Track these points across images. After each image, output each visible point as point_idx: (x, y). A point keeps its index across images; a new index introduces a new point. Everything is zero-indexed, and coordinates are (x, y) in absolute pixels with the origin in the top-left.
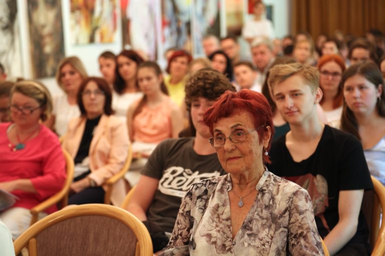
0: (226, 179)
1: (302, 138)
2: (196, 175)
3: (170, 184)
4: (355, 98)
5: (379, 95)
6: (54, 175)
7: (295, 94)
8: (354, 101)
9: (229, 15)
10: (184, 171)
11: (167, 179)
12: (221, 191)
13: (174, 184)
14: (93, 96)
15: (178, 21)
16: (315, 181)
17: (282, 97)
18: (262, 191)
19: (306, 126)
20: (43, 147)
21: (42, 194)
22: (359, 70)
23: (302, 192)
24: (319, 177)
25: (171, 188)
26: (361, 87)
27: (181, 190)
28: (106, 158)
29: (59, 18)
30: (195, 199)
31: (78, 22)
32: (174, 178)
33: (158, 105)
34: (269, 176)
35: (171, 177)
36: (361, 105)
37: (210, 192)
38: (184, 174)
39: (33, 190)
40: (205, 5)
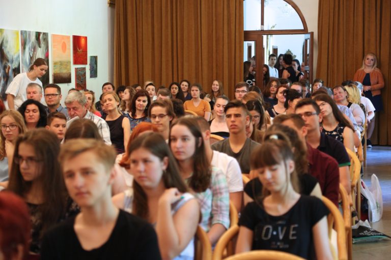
1: (94, 221)
4: (140, 172)
5: (164, 168)
7: (86, 172)
9: (55, 64)
15: (5, 67)
17: (71, 175)
19: (98, 209)
22: (144, 142)
26: (146, 161)
36: (145, 179)
40: (31, 55)
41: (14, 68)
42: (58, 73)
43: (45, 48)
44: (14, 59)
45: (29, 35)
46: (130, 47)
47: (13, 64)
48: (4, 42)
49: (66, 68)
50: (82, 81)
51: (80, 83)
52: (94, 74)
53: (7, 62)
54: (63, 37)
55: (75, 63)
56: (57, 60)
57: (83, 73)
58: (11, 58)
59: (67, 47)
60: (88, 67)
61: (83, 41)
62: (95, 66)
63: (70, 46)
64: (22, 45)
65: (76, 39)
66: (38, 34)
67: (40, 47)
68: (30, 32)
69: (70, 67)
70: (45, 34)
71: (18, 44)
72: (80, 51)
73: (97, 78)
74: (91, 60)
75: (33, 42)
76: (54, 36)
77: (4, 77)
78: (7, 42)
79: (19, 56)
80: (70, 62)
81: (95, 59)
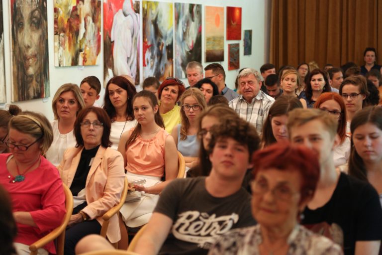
0: (255, 232)
2: (213, 219)
3: (186, 229)
4: (366, 146)
6: (54, 209)
7: (313, 138)
8: (365, 149)
9: (208, 39)
10: (200, 215)
11: (182, 224)
12: (251, 243)
13: (192, 230)
14: (92, 127)
15: (159, 44)
16: (330, 230)
18: (293, 246)
20: (44, 179)
21: (41, 227)
22: (369, 118)
23: (335, 250)
24: (334, 226)
25: (189, 234)
27: (199, 235)
28: (102, 191)
29: (44, 39)
30: (223, 251)
31: (61, 44)
32: (191, 223)
33: (152, 136)
34: (301, 231)
35: (187, 223)
36: (371, 153)
37: (239, 244)
38: (201, 218)
39: (32, 223)
40: (184, 30)
41: (167, 45)
42: (211, 51)
43: (198, 22)
44: (168, 35)
45: (183, 7)
46: (290, 18)
47: (167, 41)
48: (159, 16)
49: (219, 44)
50: (235, 60)
51: (234, 62)
52: (248, 51)
53: (161, 38)
54: (216, 9)
55: (229, 38)
56: (211, 35)
57: (236, 50)
58: (165, 34)
59: (221, 20)
60: (241, 43)
61: (237, 13)
62: (249, 41)
63: (223, 18)
64: (176, 19)
65: (231, 11)
66: (192, 6)
67: (193, 21)
68: (183, 4)
69: (223, 43)
70: (199, 6)
71: (171, 19)
72: (234, 24)
73: (251, 56)
74: (245, 34)
75: (186, 16)
76: (208, 8)
77: (158, 56)
78: (161, 16)
79: (172, 32)
80: (223, 37)
81: (249, 33)
